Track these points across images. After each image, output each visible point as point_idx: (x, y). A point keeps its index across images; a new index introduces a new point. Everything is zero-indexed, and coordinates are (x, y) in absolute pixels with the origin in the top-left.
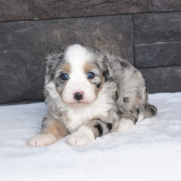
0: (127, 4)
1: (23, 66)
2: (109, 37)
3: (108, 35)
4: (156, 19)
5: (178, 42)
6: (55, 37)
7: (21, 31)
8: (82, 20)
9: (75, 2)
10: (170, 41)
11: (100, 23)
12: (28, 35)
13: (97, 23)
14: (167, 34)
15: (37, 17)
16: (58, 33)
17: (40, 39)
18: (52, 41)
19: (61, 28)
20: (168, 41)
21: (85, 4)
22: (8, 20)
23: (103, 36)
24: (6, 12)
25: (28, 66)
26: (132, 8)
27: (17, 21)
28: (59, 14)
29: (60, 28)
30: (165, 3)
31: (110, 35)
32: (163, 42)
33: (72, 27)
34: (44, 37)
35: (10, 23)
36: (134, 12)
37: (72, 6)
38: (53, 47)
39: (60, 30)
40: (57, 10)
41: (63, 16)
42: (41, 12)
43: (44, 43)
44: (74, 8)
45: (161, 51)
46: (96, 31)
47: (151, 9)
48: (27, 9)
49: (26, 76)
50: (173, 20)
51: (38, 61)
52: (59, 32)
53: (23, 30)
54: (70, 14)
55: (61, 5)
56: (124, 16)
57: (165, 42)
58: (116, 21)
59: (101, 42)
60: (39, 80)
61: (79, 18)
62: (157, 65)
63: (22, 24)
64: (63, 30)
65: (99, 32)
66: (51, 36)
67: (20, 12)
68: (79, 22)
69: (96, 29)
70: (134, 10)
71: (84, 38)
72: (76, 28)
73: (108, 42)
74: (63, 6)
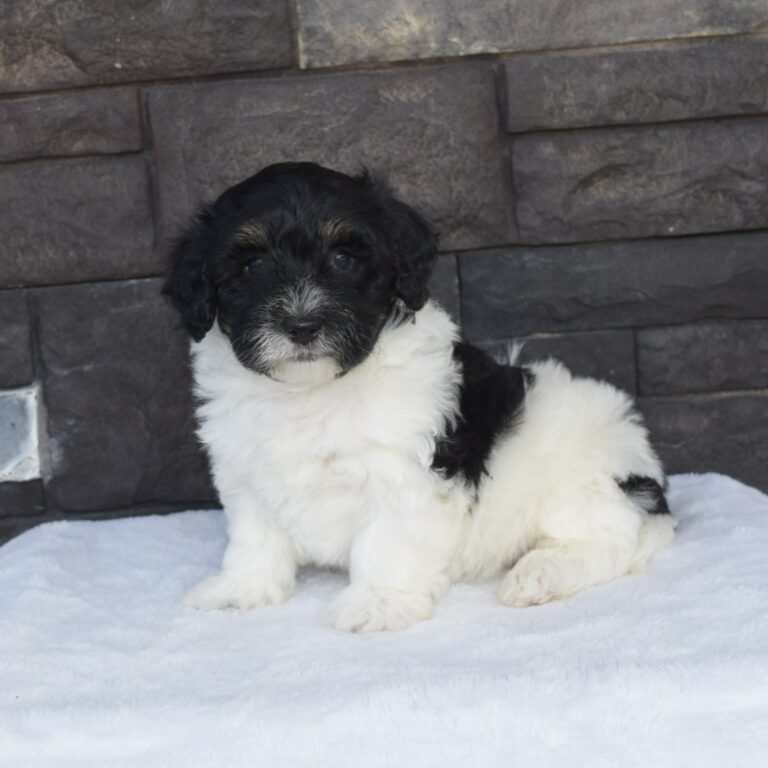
1: (139, 408)
4: (528, 265)
5: (599, 332)
7: (130, 308)
10: (575, 331)
12: (149, 320)
14: (563, 311)
20: (570, 331)
24: (89, 253)
25: (154, 407)
26: (454, 235)
27: (122, 279)
30: (556, 218)
32: (553, 332)
35: (99, 286)
36: (460, 246)
47: (512, 237)
48: (148, 243)
49: (148, 436)
50: (581, 268)
53: (138, 306)
57: (560, 332)
63: (136, 289)
67: (128, 253)
70: (460, 239)
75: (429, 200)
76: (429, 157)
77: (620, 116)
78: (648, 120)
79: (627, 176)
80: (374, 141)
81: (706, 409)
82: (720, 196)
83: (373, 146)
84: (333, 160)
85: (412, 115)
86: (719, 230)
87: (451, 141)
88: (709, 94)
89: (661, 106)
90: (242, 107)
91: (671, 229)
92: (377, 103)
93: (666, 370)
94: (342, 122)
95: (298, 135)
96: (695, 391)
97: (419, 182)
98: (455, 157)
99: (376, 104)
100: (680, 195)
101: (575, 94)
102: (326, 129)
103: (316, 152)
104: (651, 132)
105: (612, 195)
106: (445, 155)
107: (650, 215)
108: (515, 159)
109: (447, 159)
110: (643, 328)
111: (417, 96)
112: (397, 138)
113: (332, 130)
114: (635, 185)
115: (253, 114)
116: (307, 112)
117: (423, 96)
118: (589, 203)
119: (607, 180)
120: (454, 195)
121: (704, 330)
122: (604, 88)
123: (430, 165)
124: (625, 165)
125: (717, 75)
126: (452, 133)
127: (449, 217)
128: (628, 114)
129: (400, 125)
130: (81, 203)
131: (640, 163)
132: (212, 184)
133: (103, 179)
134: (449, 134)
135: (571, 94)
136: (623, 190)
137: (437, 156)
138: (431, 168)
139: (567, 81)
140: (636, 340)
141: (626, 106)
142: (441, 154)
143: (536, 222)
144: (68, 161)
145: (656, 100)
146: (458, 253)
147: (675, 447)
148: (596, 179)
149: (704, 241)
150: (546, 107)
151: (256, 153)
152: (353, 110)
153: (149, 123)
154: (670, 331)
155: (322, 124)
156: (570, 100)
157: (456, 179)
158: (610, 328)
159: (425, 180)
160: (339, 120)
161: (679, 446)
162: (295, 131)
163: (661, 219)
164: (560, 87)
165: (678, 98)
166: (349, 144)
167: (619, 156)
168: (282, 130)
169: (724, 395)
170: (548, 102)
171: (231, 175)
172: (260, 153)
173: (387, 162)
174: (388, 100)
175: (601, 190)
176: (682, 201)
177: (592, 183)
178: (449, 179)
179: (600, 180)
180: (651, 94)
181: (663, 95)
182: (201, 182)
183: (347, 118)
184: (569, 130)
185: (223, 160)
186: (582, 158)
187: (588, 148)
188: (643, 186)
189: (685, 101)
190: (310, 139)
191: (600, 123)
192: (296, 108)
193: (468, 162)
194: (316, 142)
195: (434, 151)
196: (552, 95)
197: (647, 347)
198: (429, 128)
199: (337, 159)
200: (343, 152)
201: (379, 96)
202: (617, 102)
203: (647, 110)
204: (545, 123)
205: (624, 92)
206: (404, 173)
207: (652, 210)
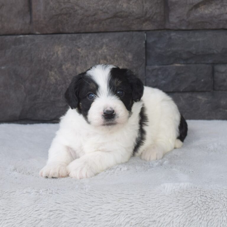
0: (139, 20)
1: (22, 84)
2: (116, 56)
3: (115, 54)
4: (173, 37)
5: (199, 65)
6: (56, 54)
7: (20, 46)
8: (88, 36)
10: (190, 64)
11: (107, 40)
12: (26, 51)
13: (104, 41)
14: (185, 56)
15: (39, 31)
16: (59, 50)
17: (39, 56)
18: (53, 59)
19: (63, 44)
20: (187, 64)
21: (90, 19)
22: (8, 33)
23: (110, 55)
24: (6, 24)
25: (27, 84)
26: (144, 24)
27: (18, 35)
28: (63, 29)
30: (183, 20)
31: (118, 54)
32: (181, 64)
33: (75, 44)
34: (44, 53)
35: (9, 37)
36: (147, 28)
37: (76, 21)
38: (53, 65)
39: (62, 46)
40: (60, 25)
41: (67, 30)
42: (42, 25)
43: (44, 60)
44: (78, 22)
45: (177, 74)
46: (102, 48)
47: (167, 26)
48: (28, 21)
49: (25, 94)
50: (193, 40)
51: (37, 79)
53: (23, 45)
54: (75, 29)
55: (64, 19)
56: (135, 33)
57: (184, 64)
58: (125, 38)
59: (107, 61)
60: (38, 99)
61: (83, 34)
62: (172, 90)
63: (22, 39)
64: (65, 47)
65: (105, 51)
66: (52, 53)
67: (20, 25)
68: (83, 38)
69: (101, 47)
70: (147, 26)
71: (87, 56)
72: (80, 45)
73: (116, 62)
74: (67, 20)
75: (134, 10)
79: (213, 5)
93: (224, 81)
97: (131, 3)
105: (206, 12)
107: (220, 20)
110: (217, 64)
114: (216, 8)
118: (197, 15)
119: (205, 6)
120: (145, 9)
127: (142, 17)
130: (3, 5)
136: (211, 10)
140: (213, 69)
143: (176, 21)
146: (146, 31)
148: (200, 5)
157: (146, 3)
158: (204, 63)
159: (133, 2)
163: (225, 22)
175: (202, 9)
177: (199, 7)
178: (143, 2)
179: (202, 5)
188: (219, 9)
197: (218, 72)
207: (221, 18)
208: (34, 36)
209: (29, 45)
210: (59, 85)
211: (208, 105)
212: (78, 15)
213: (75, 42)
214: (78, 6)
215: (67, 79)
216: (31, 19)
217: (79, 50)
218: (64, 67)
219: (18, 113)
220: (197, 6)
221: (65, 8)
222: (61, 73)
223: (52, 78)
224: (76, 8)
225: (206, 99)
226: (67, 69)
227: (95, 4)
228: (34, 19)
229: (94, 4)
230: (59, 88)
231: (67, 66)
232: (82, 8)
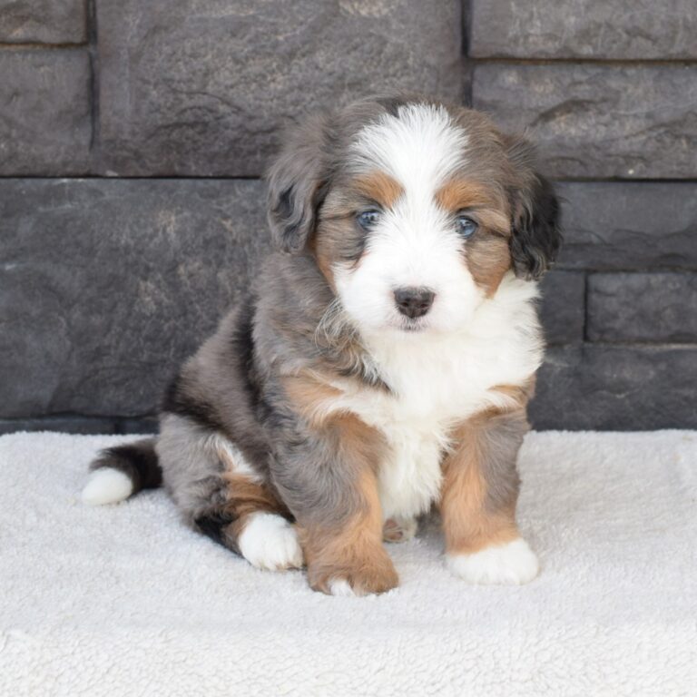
1: (61, 314)
6: (160, 233)
7: (60, 208)
8: (250, 187)
9: (229, 131)
12: (79, 223)
15: (114, 170)
16: (170, 223)
17: (114, 238)
18: (152, 245)
19: (181, 206)
21: (260, 139)
22: (27, 172)
24: (21, 147)
25: (77, 315)
27: (54, 177)
28: (182, 165)
29: (179, 208)
33: (215, 207)
34: (127, 230)
35: (28, 182)
37: (221, 144)
38: (151, 264)
39: (178, 213)
40: (175, 153)
41: (193, 169)
42: (125, 154)
43: (127, 249)
44: (226, 148)
48: (85, 141)
49: (68, 343)
51: (105, 301)
52: (173, 218)
53: (68, 206)
54: (215, 165)
55: (187, 138)
60: (105, 358)
61: (239, 181)
63: (67, 188)
64: (187, 214)
66: (150, 230)
67: (62, 149)
68: (239, 193)
71: (249, 241)
72: (228, 209)
74: (195, 142)
76: (386, 76)
77: (587, 51)
78: (615, 57)
79: (591, 113)
80: (329, 54)
81: (654, 360)
82: (684, 141)
83: (328, 61)
84: (286, 70)
85: (371, 31)
86: (680, 176)
87: (410, 61)
88: (679, 36)
89: (629, 44)
90: (194, 6)
91: (631, 172)
92: (336, 14)
93: (615, 316)
94: (298, 32)
95: (250, 41)
96: (644, 341)
98: (413, 79)
99: (335, 16)
100: (643, 138)
101: (542, 23)
102: (281, 38)
103: (268, 61)
104: (618, 69)
105: (573, 131)
106: (402, 75)
107: (610, 155)
108: (476, 85)
109: (405, 79)
110: (595, 272)
111: (379, 11)
112: (353, 54)
113: (286, 39)
114: (598, 123)
115: (206, 15)
116: (262, 18)
117: (385, 11)
118: (549, 138)
119: (569, 116)
121: (657, 279)
122: (573, 19)
123: (386, 84)
124: (589, 102)
125: (689, 17)
126: (412, 53)
128: (595, 48)
129: (357, 40)
130: (16, 94)
131: (604, 100)
132: (156, 85)
133: (42, 70)
134: (409, 53)
135: (538, 23)
136: (584, 127)
137: (394, 75)
138: (387, 87)
139: (535, 9)
140: (587, 283)
141: (594, 41)
142: (399, 74)
144: (7, 48)
145: (625, 36)
147: (618, 396)
148: (557, 114)
149: (664, 187)
150: (511, 34)
151: (204, 56)
152: (310, 20)
153: (95, 15)
154: (623, 276)
155: (276, 32)
156: (536, 28)
158: (561, 269)
160: (294, 30)
161: (623, 396)
162: (248, 37)
163: (621, 161)
164: (526, 15)
165: (648, 37)
166: (304, 55)
167: (583, 92)
168: (234, 35)
169: (674, 347)
170: (513, 30)
171: (177, 78)
172: (209, 57)
173: (341, 78)
174: (348, 12)
175: (562, 125)
176: (645, 144)
177: (554, 117)
179: (562, 115)
180: (620, 30)
181: (633, 32)
182: (146, 82)
183: (303, 28)
184: (534, 61)
185: (169, 61)
186: (545, 90)
187: (552, 81)
188: (606, 125)
189: (655, 41)
190: (263, 47)
191: (566, 56)
192: (251, 12)
193: (426, 84)
194: (269, 50)
195: (391, 71)
196: (518, 23)
197: (597, 291)
198: (388, 45)
199: (290, 70)
200: (296, 64)
201: (339, 7)
202: (585, 35)
203: (615, 46)
204: (508, 51)
205: (592, 26)
206: (358, 90)
207: (612, 150)
208: (102, 180)
209: (87, 206)
210: (167, 320)
211: (571, 380)
212: (227, 128)
213: (214, 202)
214: (228, 104)
215: (191, 303)
216: (94, 133)
217: (228, 224)
218: (181, 270)
219: (45, 394)
220: (547, 116)
221: (191, 108)
222: (175, 286)
223: (148, 299)
224: (222, 108)
225: (566, 365)
226: (191, 275)
227: (275, 101)
228: (104, 136)
229: (272, 100)
230: (166, 327)
231: (190, 268)
232: (239, 110)
